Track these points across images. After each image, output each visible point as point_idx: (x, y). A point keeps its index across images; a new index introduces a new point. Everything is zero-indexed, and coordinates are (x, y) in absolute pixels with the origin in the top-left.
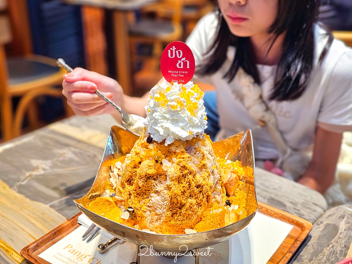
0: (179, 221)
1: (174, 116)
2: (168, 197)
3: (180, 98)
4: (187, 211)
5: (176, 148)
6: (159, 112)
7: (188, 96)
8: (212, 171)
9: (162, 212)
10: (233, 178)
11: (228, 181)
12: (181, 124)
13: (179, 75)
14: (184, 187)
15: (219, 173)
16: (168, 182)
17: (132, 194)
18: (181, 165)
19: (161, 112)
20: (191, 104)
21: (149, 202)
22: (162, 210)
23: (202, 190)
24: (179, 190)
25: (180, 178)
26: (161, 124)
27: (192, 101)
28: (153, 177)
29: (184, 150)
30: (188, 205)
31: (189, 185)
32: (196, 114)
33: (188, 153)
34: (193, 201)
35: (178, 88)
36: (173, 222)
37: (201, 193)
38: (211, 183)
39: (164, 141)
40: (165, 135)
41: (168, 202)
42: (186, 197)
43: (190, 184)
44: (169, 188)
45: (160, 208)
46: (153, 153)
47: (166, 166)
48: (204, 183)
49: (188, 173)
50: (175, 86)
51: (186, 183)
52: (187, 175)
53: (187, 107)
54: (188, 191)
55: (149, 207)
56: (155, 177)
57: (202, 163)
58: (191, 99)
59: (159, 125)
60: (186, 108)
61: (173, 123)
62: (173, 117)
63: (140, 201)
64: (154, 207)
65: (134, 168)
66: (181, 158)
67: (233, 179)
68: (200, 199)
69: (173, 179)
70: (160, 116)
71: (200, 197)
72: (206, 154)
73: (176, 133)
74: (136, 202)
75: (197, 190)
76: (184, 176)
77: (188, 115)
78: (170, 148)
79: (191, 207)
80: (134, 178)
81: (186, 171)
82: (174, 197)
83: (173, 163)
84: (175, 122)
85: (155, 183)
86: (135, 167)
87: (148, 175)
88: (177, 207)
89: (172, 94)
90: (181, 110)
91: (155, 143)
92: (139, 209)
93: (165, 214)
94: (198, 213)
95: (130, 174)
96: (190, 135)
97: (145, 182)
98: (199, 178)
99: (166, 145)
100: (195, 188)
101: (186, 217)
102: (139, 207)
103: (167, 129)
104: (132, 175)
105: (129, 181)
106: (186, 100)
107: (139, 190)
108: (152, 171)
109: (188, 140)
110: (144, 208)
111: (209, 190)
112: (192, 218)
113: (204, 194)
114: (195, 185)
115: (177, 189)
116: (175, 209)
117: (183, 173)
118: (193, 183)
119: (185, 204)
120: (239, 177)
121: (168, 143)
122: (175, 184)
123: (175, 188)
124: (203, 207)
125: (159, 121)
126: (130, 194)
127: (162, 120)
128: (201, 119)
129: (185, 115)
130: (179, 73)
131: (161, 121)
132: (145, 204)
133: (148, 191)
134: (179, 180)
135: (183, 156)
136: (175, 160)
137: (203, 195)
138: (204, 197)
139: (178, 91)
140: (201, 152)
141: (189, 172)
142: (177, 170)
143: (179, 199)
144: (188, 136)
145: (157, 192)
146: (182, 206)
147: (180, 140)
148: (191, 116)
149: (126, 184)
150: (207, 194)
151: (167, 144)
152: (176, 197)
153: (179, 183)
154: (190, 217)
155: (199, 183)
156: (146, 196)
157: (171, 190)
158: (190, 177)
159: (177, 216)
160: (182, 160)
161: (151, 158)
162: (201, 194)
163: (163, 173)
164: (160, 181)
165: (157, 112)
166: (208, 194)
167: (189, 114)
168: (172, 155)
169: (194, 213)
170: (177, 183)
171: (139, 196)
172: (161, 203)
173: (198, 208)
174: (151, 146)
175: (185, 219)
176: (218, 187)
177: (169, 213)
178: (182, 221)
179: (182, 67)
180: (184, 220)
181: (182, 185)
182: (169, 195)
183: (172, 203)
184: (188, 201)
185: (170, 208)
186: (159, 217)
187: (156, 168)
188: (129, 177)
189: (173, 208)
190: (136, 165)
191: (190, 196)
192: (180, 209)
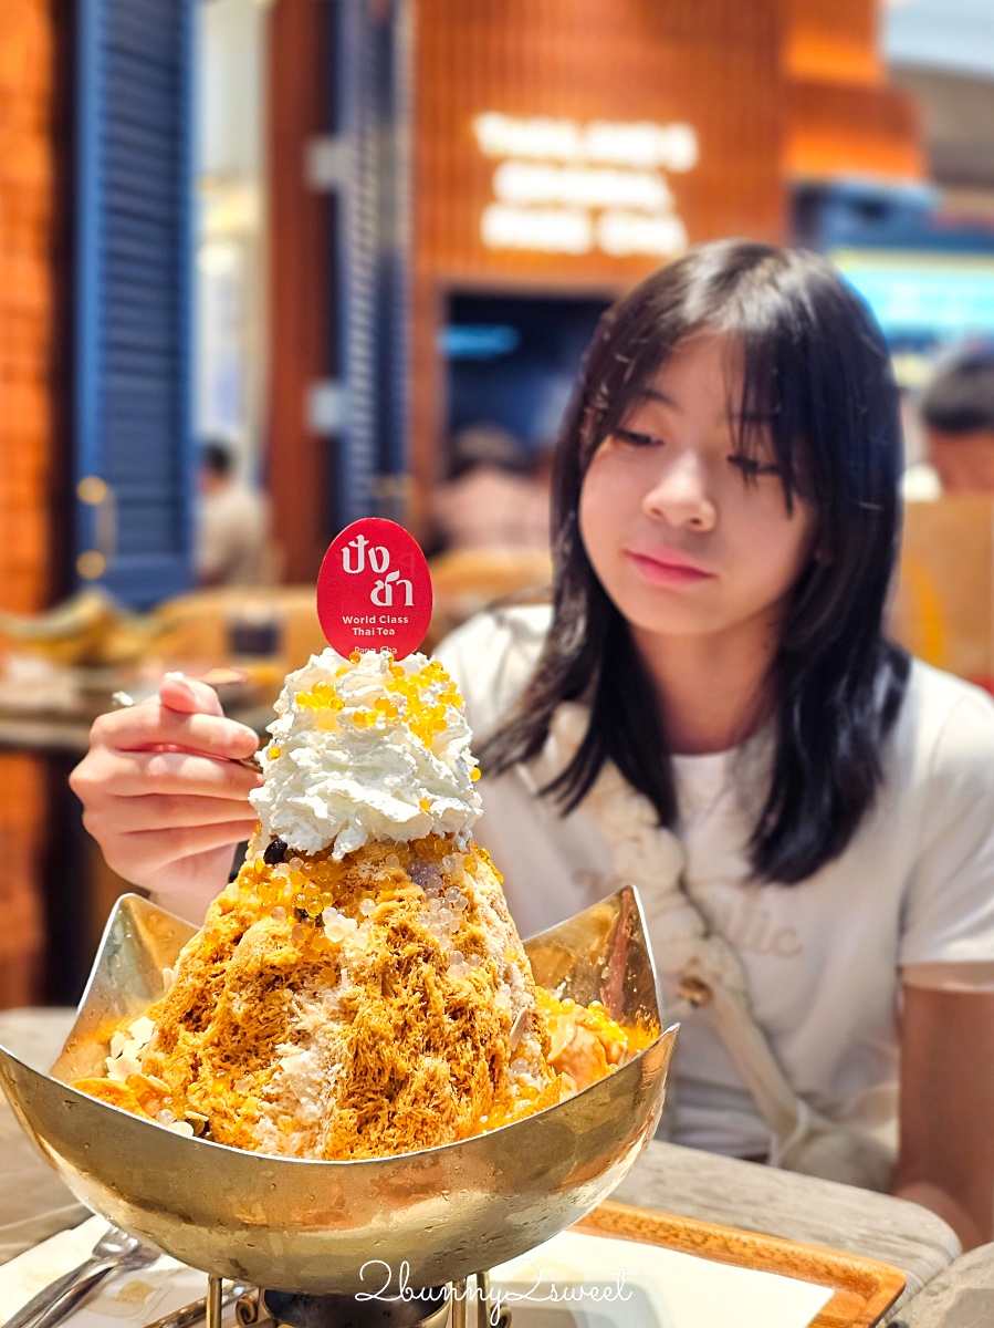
1: (364, 752)
2: (344, 1046)
3: (385, 690)
4: (415, 1106)
5: (372, 866)
6: (310, 746)
7: (413, 689)
8: (506, 972)
9: (319, 1114)
10: (583, 1044)
11: (565, 1051)
12: (390, 780)
13: (380, 629)
14: (403, 1007)
15: (529, 989)
16: (347, 988)
17: (204, 1061)
18: (394, 922)
19: (320, 746)
20: (424, 713)
21: (271, 1081)
22: (319, 1104)
23: (473, 1026)
24: (386, 1018)
25: (387, 976)
26: (321, 786)
27: (426, 702)
28: (288, 978)
29: (400, 872)
30: (420, 1078)
31: (421, 1000)
32: (443, 751)
33: (417, 883)
34: (439, 1066)
35: (376, 666)
37: (466, 1041)
38: (504, 1010)
39: (329, 847)
40: (334, 821)
41: (343, 1069)
42: (413, 1050)
43: (425, 998)
44: (347, 1012)
45: (315, 1094)
46: (287, 893)
47: (338, 929)
48: (476, 999)
49: (419, 954)
50: (367, 660)
51: (411, 992)
52: (416, 962)
53: (411, 721)
54: (419, 1024)
55: (269, 1099)
56: (295, 977)
57: (468, 932)
59: (310, 791)
60: (406, 725)
61: (363, 779)
62: (360, 757)
63: (235, 1081)
64: (288, 1094)
65: (215, 960)
66: (390, 900)
67: (585, 1050)
68: (463, 1062)
69: (362, 975)
70: (317, 761)
71: (465, 1055)
72: (481, 905)
73: (375, 806)
74: (220, 1088)
75: (454, 1025)
76: (404, 967)
77: (413, 746)
78: (351, 871)
79: (433, 1092)
80: (214, 997)
81: (412, 948)
82: (368, 1047)
83: (362, 919)
84: (368, 774)
85: (293, 1003)
86: (218, 957)
87: (267, 971)
88: (378, 1088)
89: (359, 681)
90: (388, 730)
91: (296, 859)
92: (232, 1112)
93: (332, 1120)
94: (459, 1120)
95: (199, 985)
96: (422, 814)
97: (257, 1001)
98: (460, 983)
99: (336, 857)
100: (446, 1018)
101: (411, 1128)
102: (230, 1103)
103: (339, 798)
104: (208, 987)
105: (195, 1015)
106: (404, 699)
107: (234, 1038)
108: (284, 955)
109: (416, 841)
110: (253, 1105)
111: (496, 1032)
112: (437, 1139)
113: (479, 1045)
114: (443, 1003)
115: (378, 1014)
116: (370, 1100)
117: (399, 954)
118: (440, 993)
119: (407, 1076)
120: (607, 1049)
121: (343, 850)
122: (372, 994)
123: (369, 1011)
124: (476, 1095)
125: (313, 776)
126: (196, 1065)
127: (323, 773)
128: (458, 768)
129: (403, 746)
130: (378, 623)
131: (318, 775)
132: (254, 1092)
133: (268, 1040)
134: (384, 982)
135: (398, 894)
136: (368, 907)
137: (475, 1047)
138: (477, 1054)
140: (464, 891)
141: (422, 950)
142: (378, 942)
143: (386, 1052)
144: (417, 816)
145: (302, 1037)
146: (398, 1083)
147: (387, 841)
148: (425, 751)
149: (181, 1028)
150: (488, 1045)
151: (339, 854)
152: (375, 1044)
153: (384, 991)
154: (430, 1133)
155: (458, 997)
156: (260, 1061)
157: (356, 1020)
158: (427, 970)
159: (380, 1127)
160: (394, 905)
161: (279, 909)
162: (469, 1045)
163: (325, 958)
164: (315, 993)
165: (303, 746)
166: (495, 1046)
167: (418, 742)
168: (359, 896)
169: (445, 1117)
170: (376, 993)
171: (233, 1064)
172: (318, 1076)
173: (460, 1099)
174: (280, 871)
175: (409, 1138)
176: (531, 1043)
177: (348, 1116)
179: (389, 602)
181: (398, 1002)
182: (348, 1040)
183: (360, 1073)
184: (420, 1066)
185: (351, 1095)
186: (309, 1138)
187: (301, 942)
188: (195, 999)
189: (363, 1096)
190: (222, 951)
191: (428, 1047)
192: (391, 1098)
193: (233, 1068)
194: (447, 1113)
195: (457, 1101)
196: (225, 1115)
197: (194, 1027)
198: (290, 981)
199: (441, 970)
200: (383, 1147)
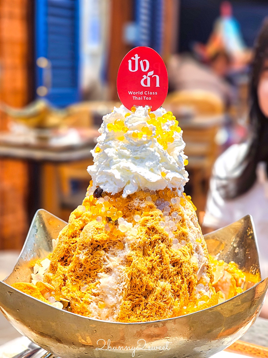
0: (144, 317)
1: (137, 151)
2: (127, 275)
3: (147, 123)
4: (156, 301)
5: (140, 201)
6: (113, 147)
8: (196, 248)
9: (115, 302)
10: (227, 279)
11: (219, 281)
12: (148, 164)
13: (145, 97)
14: (151, 261)
16: (128, 252)
17: (68, 278)
18: (149, 225)
19: (117, 148)
20: (164, 133)
21: (96, 288)
22: (116, 298)
24: (145, 265)
25: (145, 247)
26: (118, 165)
27: (165, 129)
30: (158, 289)
31: (160, 258)
32: (172, 152)
33: (160, 209)
34: (167, 285)
36: (133, 319)
37: (178, 275)
38: (195, 263)
39: (121, 193)
40: (123, 181)
41: (126, 284)
42: (156, 278)
44: (128, 261)
45: (114, 294)
46: (103, 210)
47: (124, 227)
48: (183, 259)
49: (159, 239)
51: (155, 255)
52: (158, 242)
53: (158, 137)
54: (159, 268)
55: (95, 295)
56: (106, 246)
57: (181, 231)
58: (163, 128)
59: (113, 167)
60: (156, 139)
61: (136, 162)
62: (135, 153)
63: (81, 287)
64: (103, 293)
65: (73, 237)
66: (147, 216)
67: (228, 281)
68: (177, 284)
69: (135, 246)
70: (116, 154)
71: (178, 281)
72: (187, 219)
73: (142, 174)
74: (75, 289)
75: (173, 269)
76: (152, 244)
77: (159, 149)
78: (131, 203)
79: (164, 295)
80: (73, 252)
81: (156, 236)
82: (136, 276)
83: (135, 223)
84: (139, 161)
85: (105, 256)
87: (95, 243)
88: (141, 293)
89: (135, 120)
90: (148, 142)
91: (106, 196)
92: (79, 299)
93: (121, 304)
95: (66, 246)
96: (163, 178)
97: (90, 255)
99: (124, 196)
100: (170, 266)
101: (154, 310)
102: (78, 295)
103: (126, 172)
104: (70, 248)
105: (65, 259)
107: (81, 269)
108: (101, 237)
109: (159, 191)
110: (88, 297)
111: (191, 272)
113: (184, 277)
114: (169, 259)
115: (141, 263)
116: (137, 297)
117: (150, 239)
118: (168, 255)
119: (153, 289)
121: (127, 193)
122: (139, 255)
123: (137, 262)
124: (182, 298)
125: (114, 161)
126: (65, 280)
127: (119, 160)
129: (154, 148)
130: (144, 95)
131: (117, 160)
132: (88, 291)
133: (94, 271)
134: (144, 250)
135: (151, 213)
136: (138, 218)
138: (183, 281)
139: (143, 115)
140: (180, 213)
141: (161, 237)
142: (142, 233)
143: (144, 279)
144: (160, 180)
145: (109, 271)
146: (149, 292)
147: (147, 191)
148: (164, 151)
149: (59, 264)
151: (125, 194)
152: (140, 275)
153: (144, 254)
156: (91, 279)
157: (132, 264)
159: (141, 309)
160: (149, 217)
161: (100, 217)
163: (119, 239)
164: (114, 253)
165: (110, 147)
167: (161, 147)
168: (134, 214)
170: (141, 254)
172: (115, 287)
174: (100, 201)
175: (153, 314)
176: (205, 277)
179: (149, 85)
181: (150, 258)
182: (128, 273)
183: (133, 286)
184: (158, 285)
185: (129, 295)
186: (111, 311)
187: (109, 232)
188: (65, 253)
189: (134, 296)
190: (76, 233)
191: (162, 277)
192: (146, 297)
193: (80, 281)
194: (170, 304)
195: (174, 300)
196: (77, 300)
197: (64, 264)
198: (104, 247)
199: (169, 246)
200: (142, 317)
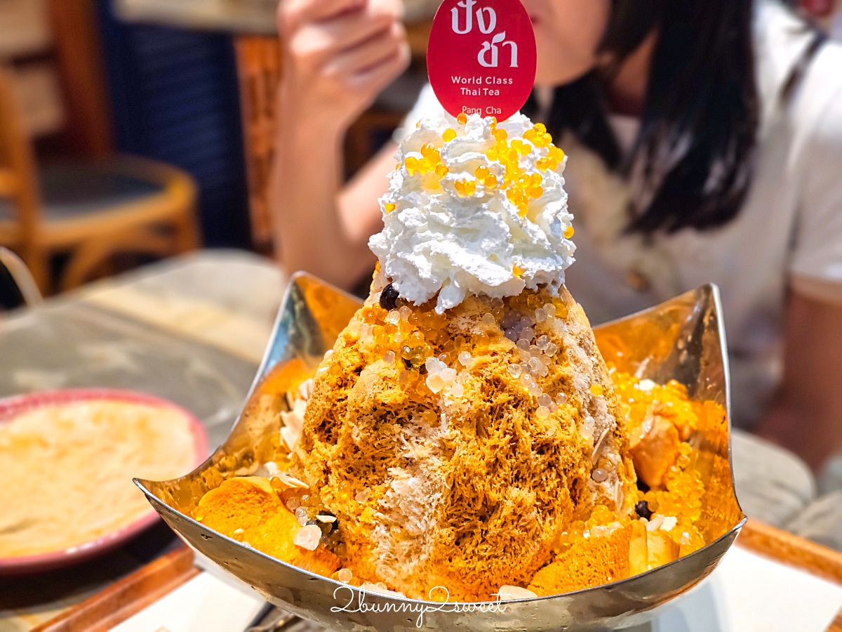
0: (481, 558)
1: (465, 216)
2: (443, 478)
3: (486, 158)
4: (504, 528)
5: (470, 321)
6: (417, 206)
7: (513, 156)
8: (591, 402)
9: (423, 529)
10: (660, 431)
11: (643, 440)
12: (486, 244)
13: (486, 90)
14: (495, 447)
15: (612, 410)
16: (446, 432)
17: (333, 470)
18: (487, 374)
19: (426, 207)
20: (522, 180)
21: (384, 496)
22: (423, 522)
23: (557, 459)
24: (480, 456)
25: (481, 419)
26: (425, 245)
27: (524, 170)
28: (397, 414)
29: (494, 327)
30: (509, 505)
31: (511, 441)
32: (538, 215)
33: (510, 337)
34: (526, 495)
35: (480, 130)
36: (459, 563)
37: (552, 470)
38: (586, 438)
39: (433, 301)
40: (435, 281)
41: (442, 497)
42: (503, 482)
43: (515, 439)
44: (446, 450)
45: (419, 514)
46: (396, 338)
47: (438, 379)
48: (561, 436)
49: (509, 402)
50: (473, 123)
51: (502, 435)
52: (508, 409)
53: (508, 188)
54: (508, 462)
55: (383, 510)
56: (403, 414)
57: (557, 374)
58: (521, 165)
59: (417, 248)
60: (504, 193)
61: (462, 241)
62: (461, 220)
63: (357, 491)
64: (398, 510)
65: (341, 387)
66: (485, 353)
67: (661, 435)
68: (548, 489)
69: (459, 420)
70: (423, 220)
71: (550, 482)
72: (570, 346)
73: (471, 271)
74: (345, 496)
75: (540, 460)
76: (497, 413)
77: (509, 213)
78: (452, 322)
79: (520, 516)
80: (340, 418)
81: (502, 397)
82: (463, 481)
83: (461, 368)
84: (467, 236)
85: (402, 435)
86: (343, 384)
87: (380, 407)
88: (473, 512)
89: (462, 148)
90: (486, 198)
91: (405, 308)
92: (354, 517)
93: (434, 536)
94: (543, 536)
95: (328, 407)
96: (515, 278)
97: (372, 431)
98: (547, 422)
99: (439, 310)
100: (533, 454)
101: (501, 545)
102: (352, 510)
103: (441, 259)
104: (335, 409)
105: (326, 428)
106: (504, 167)
107: (355, 456)
108: (393, 396)
109: (510, 297)
110: (369, 514)
111: (578, 460)
112: (523, 552)
113: (562, 474)
114: (530, 442)
115: (472, 454)
116: (466, 520)
117: (491, 402)
118: (527, 434)
119: (498, 504)
120: (680, 430)
121: (444, 305)
122: (467, 436)
123: (465, 452)
124: (558, 515)
125: (419, 235)
126: (327, 471)
127: (428, 233)
128: (553, 230)
129: (499, 213)
130: (484, 83)
131: (423, 234)
132: (371, 503)
133: (382, 461)
134: (478, 426)
135: (492, 347)
136: (466, 357)
137: (559, 475)
138: (561, 482)
139: (480, 137)
140: (554, 338)
141: (512, 398)
142: (473, 391)
143: (479, 487)
144: (510, 281)
145: (409, 464)
146: (490, 510)
147: (483, 297)
148: (520, 218)
149: (315, 437)
150: (570, 474)
151: (441, 308)
152: (470, 479)
153: (478, 433)
154: (517, 547)
155: (544, 437)
156: (376, 477)
157: (454, 458)
158: (517, 416)
159: (474, 543)
160: (488, 358)
161: (391, 353)
162: (554, 475)
163: (428, 400)
164: (420, 428)
165: (411, 206)
166: (577, 473)
167: (514, 210)
168: (459, 345)
169: (531, 534)
170: (471, 435)
171: (355, 475)
172: (422, 499)
173: (544, 519)
174: (393, 318)
175: (500, 552)
176: (611, 456)
177: (447, 534)
178: (490, 561)
179: (495, 63)
180: (496, 557)
181: (490, 442)
182: (446, 474)
183: (456, 499)
184: (509, 496)
185: (449, 517)
186: (415, 545)
187: (408, 385)
188: (325, 417)
189: (460, 516)
190: (345, 378)
191: (517, 478)
192: (483, 519)
193: (356, 479)
194: (533, 531)
195: (541, 522)
196: (349, 519)
197: (326, 437)
198: (399, 417)
199: (530, 413)
200: (476, 559)
